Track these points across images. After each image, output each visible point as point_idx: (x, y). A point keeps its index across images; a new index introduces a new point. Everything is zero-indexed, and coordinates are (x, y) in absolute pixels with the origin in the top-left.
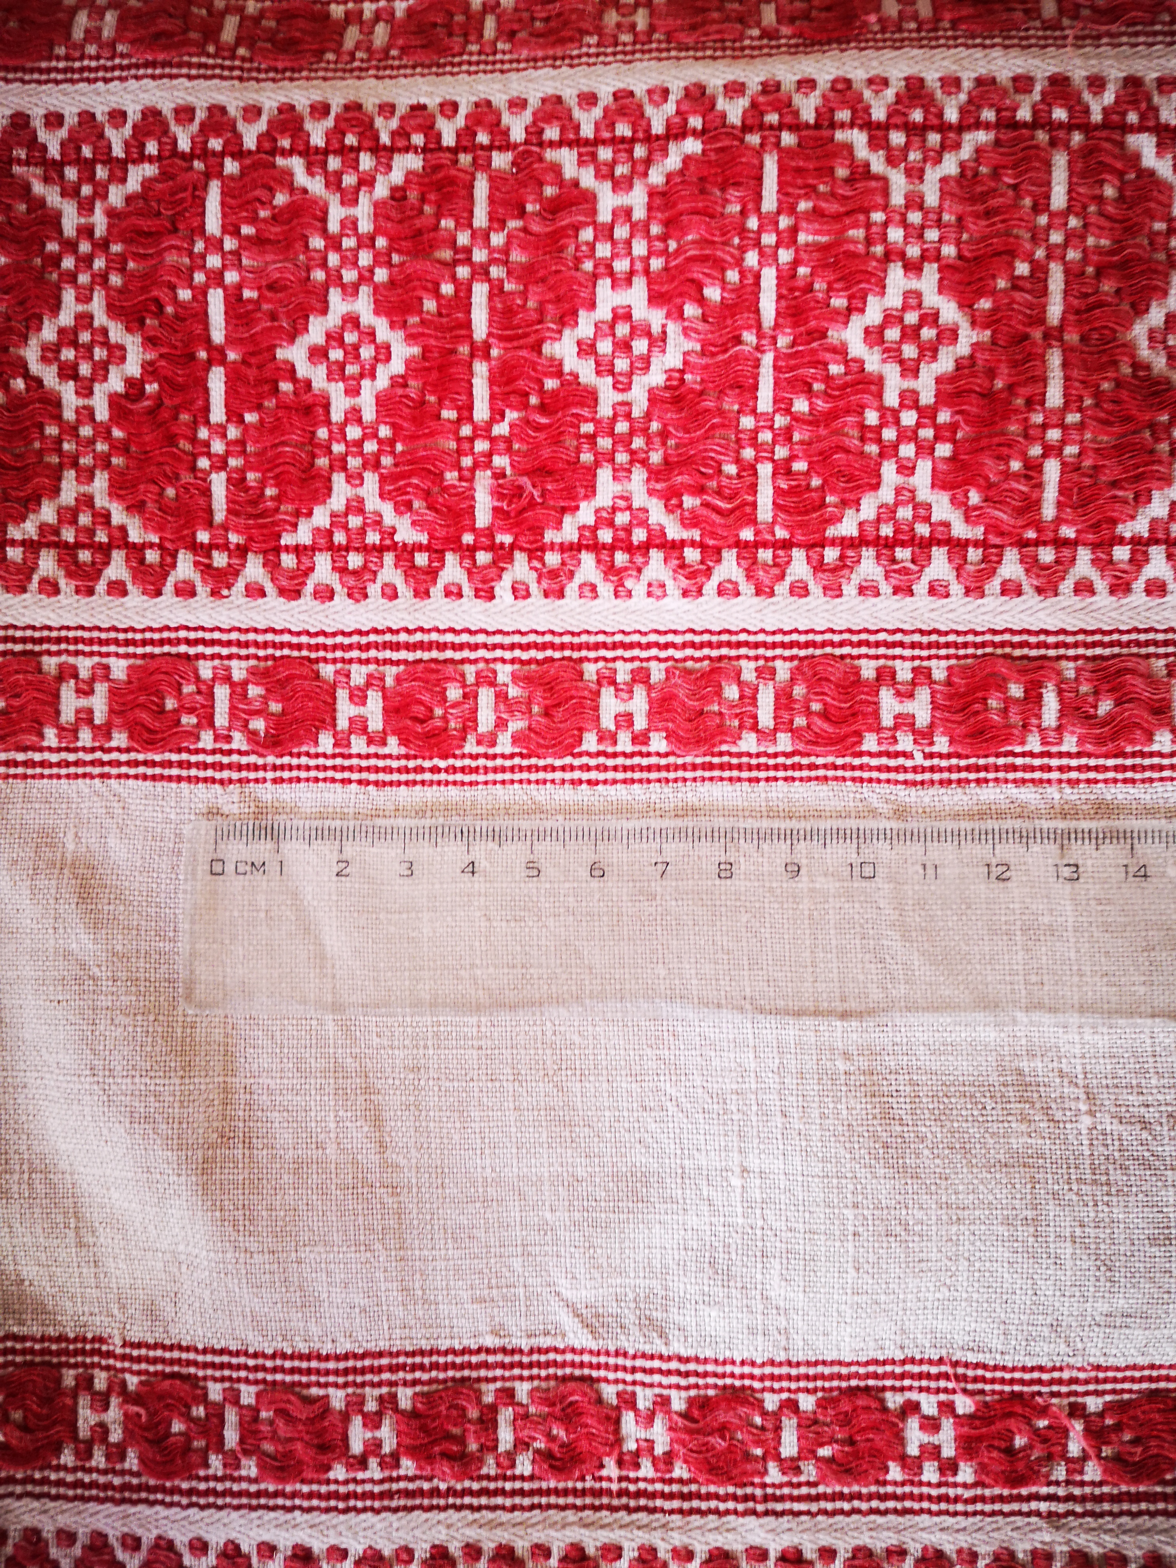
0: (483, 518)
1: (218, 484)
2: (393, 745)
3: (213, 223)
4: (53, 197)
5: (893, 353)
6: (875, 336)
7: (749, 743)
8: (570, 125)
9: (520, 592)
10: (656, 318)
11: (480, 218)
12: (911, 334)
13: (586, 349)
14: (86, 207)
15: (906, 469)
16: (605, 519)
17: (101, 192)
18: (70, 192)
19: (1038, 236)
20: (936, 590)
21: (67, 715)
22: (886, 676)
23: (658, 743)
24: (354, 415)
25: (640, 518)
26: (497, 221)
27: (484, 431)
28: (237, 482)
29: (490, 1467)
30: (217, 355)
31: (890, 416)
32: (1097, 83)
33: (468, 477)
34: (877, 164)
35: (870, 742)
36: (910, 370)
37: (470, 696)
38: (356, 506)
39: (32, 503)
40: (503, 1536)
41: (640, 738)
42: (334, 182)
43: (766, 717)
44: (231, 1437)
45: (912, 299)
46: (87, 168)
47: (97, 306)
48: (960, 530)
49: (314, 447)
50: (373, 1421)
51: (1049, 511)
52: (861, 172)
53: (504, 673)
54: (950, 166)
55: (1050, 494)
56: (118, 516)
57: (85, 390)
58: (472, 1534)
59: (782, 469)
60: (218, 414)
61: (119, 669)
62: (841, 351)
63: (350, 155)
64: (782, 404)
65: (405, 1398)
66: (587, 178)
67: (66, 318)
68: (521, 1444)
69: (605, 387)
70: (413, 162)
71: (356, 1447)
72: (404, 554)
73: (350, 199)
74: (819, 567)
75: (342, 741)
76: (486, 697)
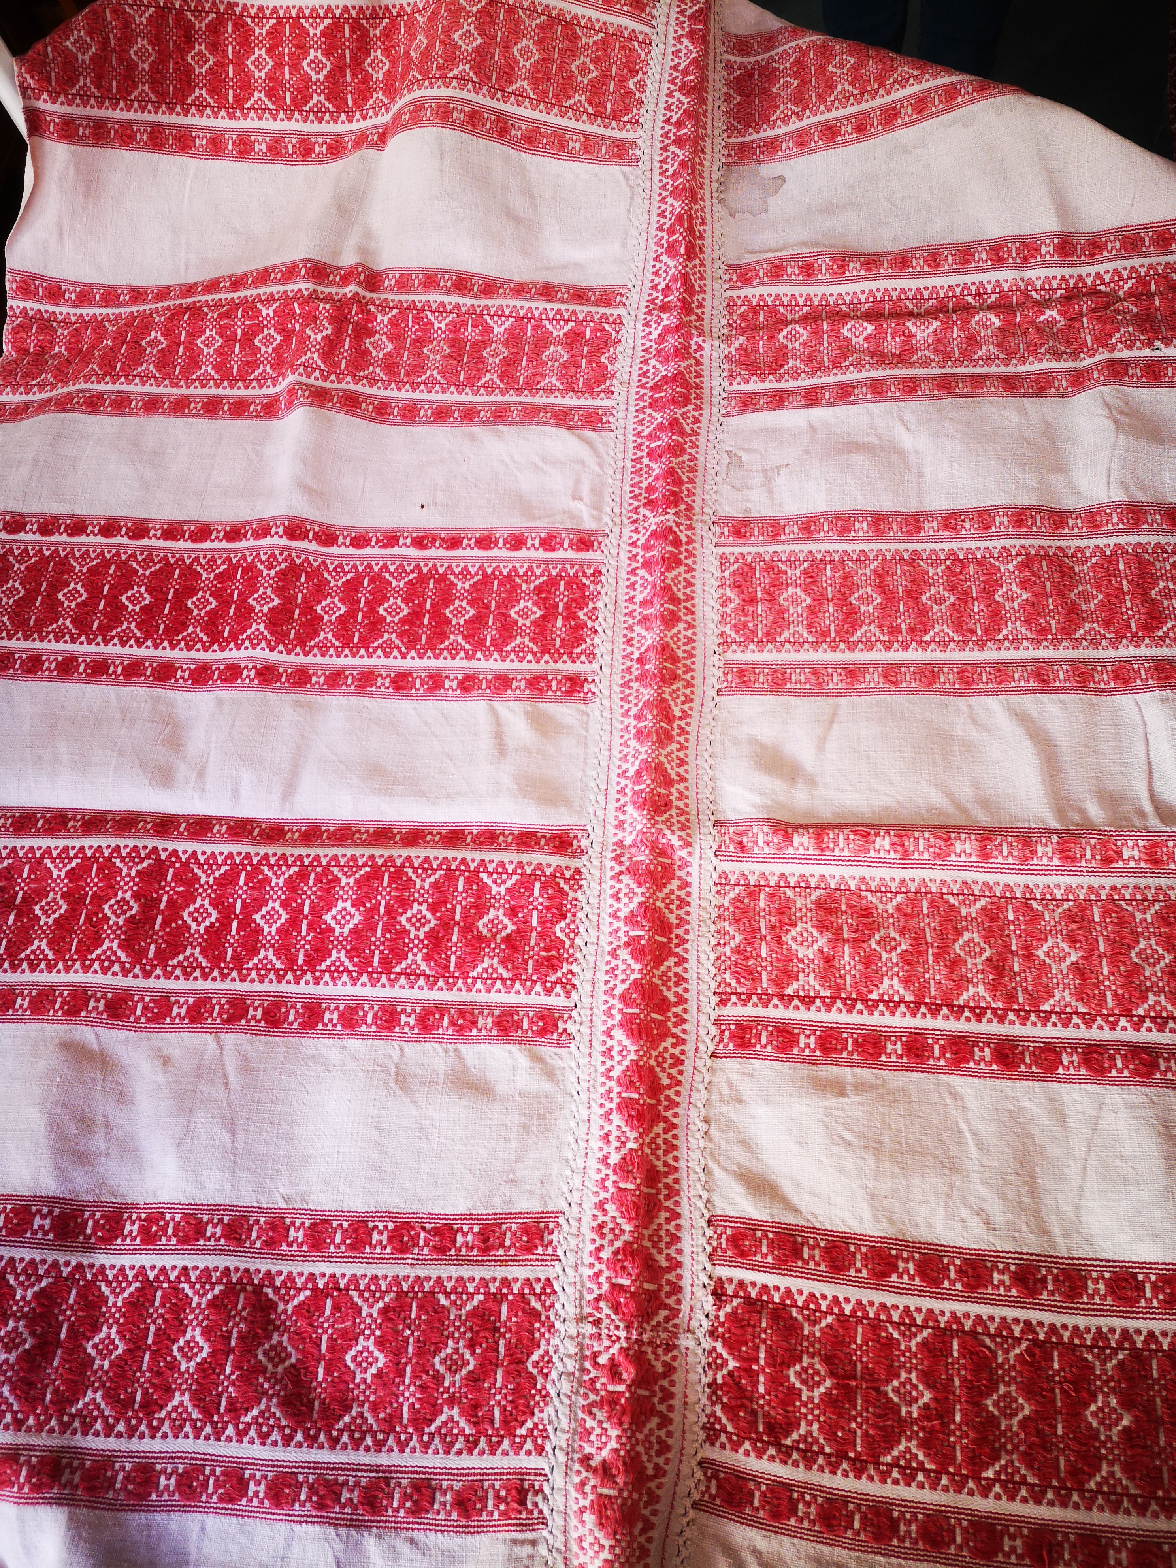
0: (300, 962)
1: (230, 951)
2: (263, 1024)
3: (242, 882)
4: (199, 873)
5: (413, 925)
6: (409, 920)
7: (364, 1028)
8: (338, 861)
9: (307, 983)
10: (353, 910)
11: (311, 883)
12: (419, 920)
13: (334, 917)
14: (208, 876)
15: (415, 955)
16: (333, 963)
17: (213, 873)
18: (205, 872)
19: (455, 898)
20: (420, 988)
21: (174, 1014)
22: (404, 1011)
23: (339, 1027)
24: (270, 933)
25: (342, 964)
26: (315, 885)
27: (304, 938)
28: (235, 951)
29: (248, 1244)
30: (237, 916)
31: (412, 941)
32: (473, 860)
33: (298, 951)
34: (414, 877)
35: (397, 1029)
36: (418, 929)
37: (288, 1011)
38: (266, 958)
39: (177, 955)
40: (247, 1266)
41: (334, 1026)
42: (275, 873)
43: (369, 1021)
44: (170, 1231)
45: (420, 912)
46: (210, 866)
47: (206, 903)
48: (428, 972)
49: (257, 941)
50: (215, 1226)
51: (452, 969)
52: (410, 879)
53: (299, 1005)
54: (432, 879)
55: (453, 964)
56: (201, 959)
57: (199, 925)
58: (238, 1264)
59: (382, 952)
60: (233, 932)
61: (191, 1001)
62: (400, 923)
63: (280, 866)
64: (383, 935)
65: (226, 1219)
66: (340, 875)
67: (197, 905)
68: (259, 1237)
69: (337, 928)
70: (296, 869)
71: (208, 1234)
72: (277, 971)
73: (278, 877)
74: (389, 979)
75: (248, 1021)
76: (292, 1012)
